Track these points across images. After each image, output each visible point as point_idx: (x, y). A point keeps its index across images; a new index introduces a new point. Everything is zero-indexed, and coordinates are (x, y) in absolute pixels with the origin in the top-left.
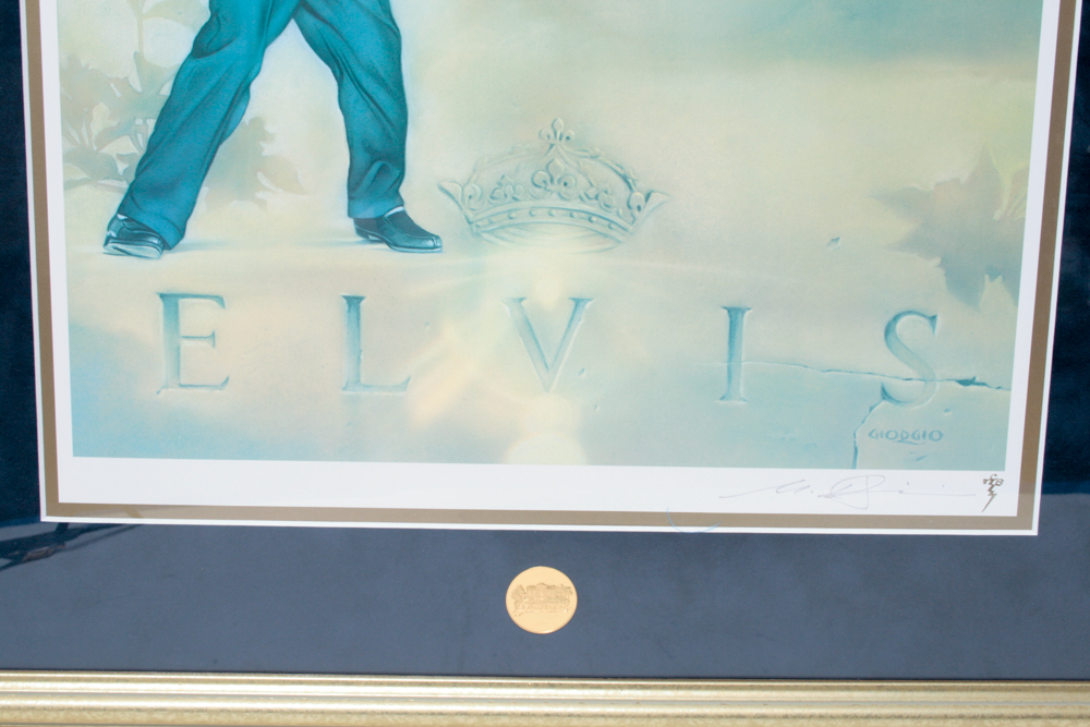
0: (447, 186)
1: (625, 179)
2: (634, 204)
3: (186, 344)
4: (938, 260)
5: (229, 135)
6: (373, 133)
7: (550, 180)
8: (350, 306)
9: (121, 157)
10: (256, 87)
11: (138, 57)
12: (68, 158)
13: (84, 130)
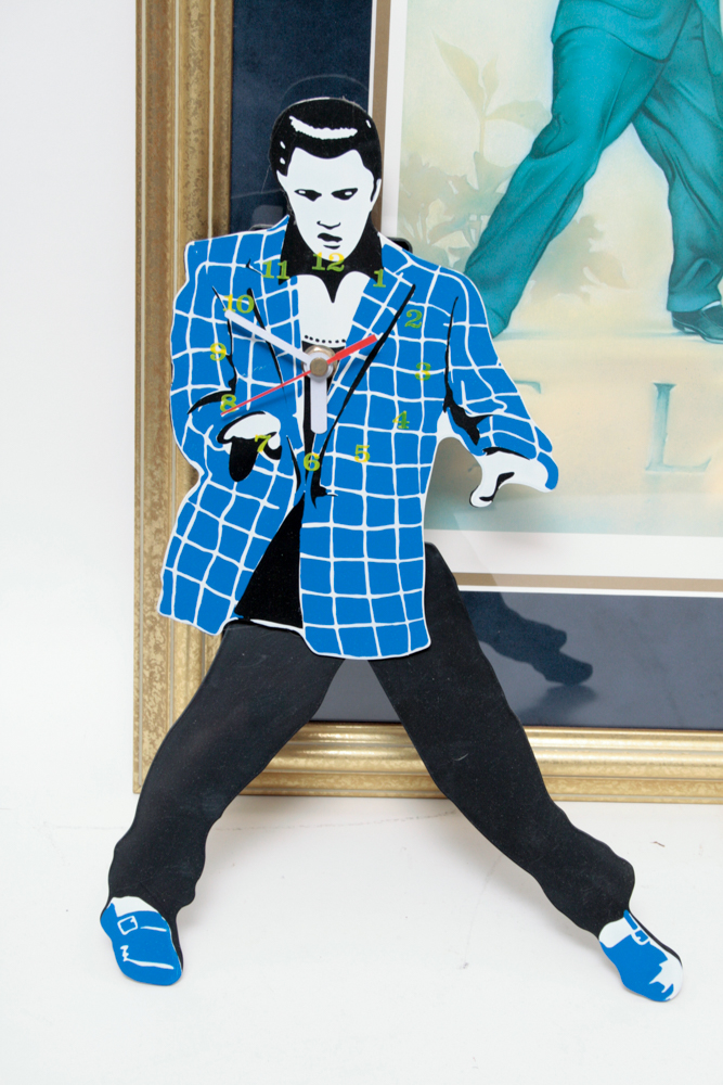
5: (559, 232)
6: (698, 230)
8: (660, 393)
9: (453, 251)
10: (590, 188)
11: (478, 157)
13: (419, 225)
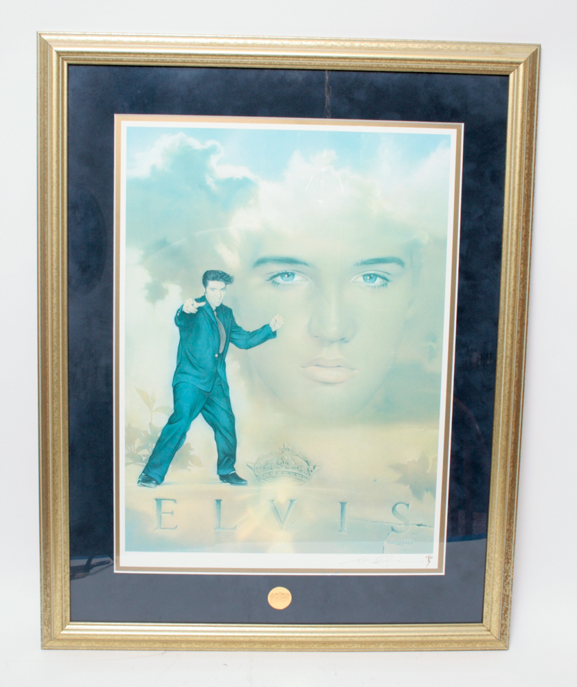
0: (250, 465)
1: (307, 462)
2: (310, 470)
3: (163, 515)
4: (409, 486)
6: (226, 448)
7: (283, 462)
8: (217, 503)
9: (144, 455)
10: (188, 434)
11: (150, 424)
12: (127, 455)
13: (132, 447)
